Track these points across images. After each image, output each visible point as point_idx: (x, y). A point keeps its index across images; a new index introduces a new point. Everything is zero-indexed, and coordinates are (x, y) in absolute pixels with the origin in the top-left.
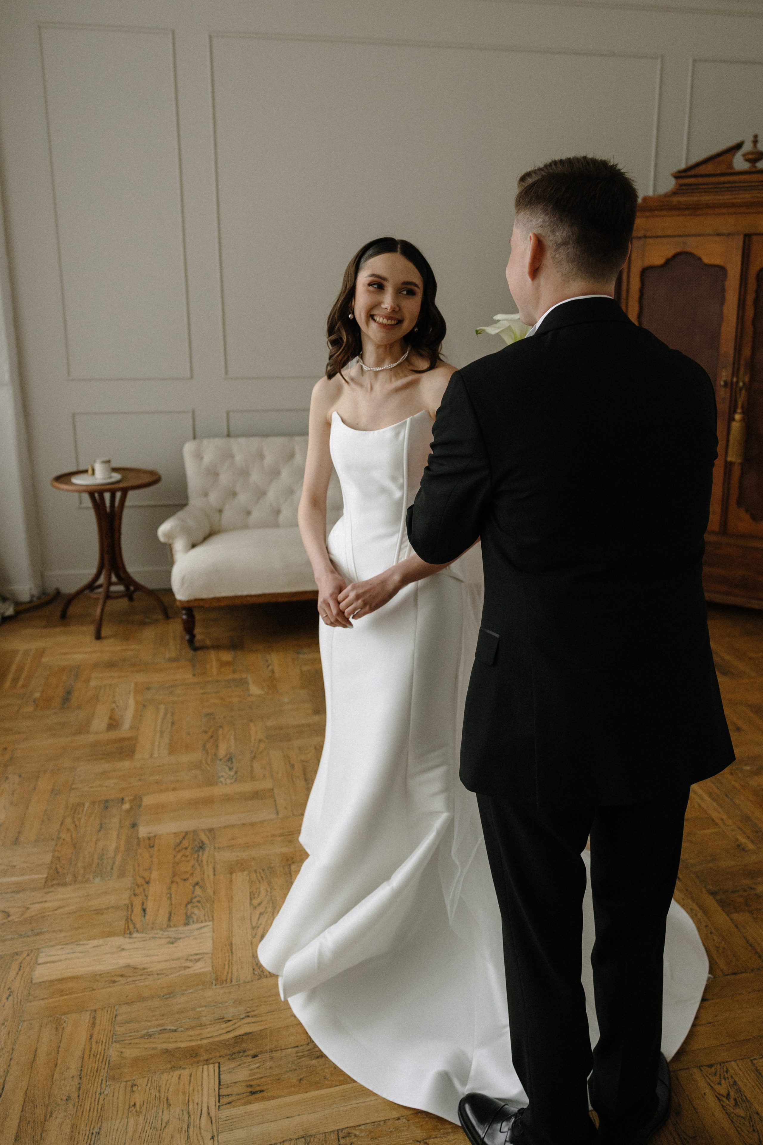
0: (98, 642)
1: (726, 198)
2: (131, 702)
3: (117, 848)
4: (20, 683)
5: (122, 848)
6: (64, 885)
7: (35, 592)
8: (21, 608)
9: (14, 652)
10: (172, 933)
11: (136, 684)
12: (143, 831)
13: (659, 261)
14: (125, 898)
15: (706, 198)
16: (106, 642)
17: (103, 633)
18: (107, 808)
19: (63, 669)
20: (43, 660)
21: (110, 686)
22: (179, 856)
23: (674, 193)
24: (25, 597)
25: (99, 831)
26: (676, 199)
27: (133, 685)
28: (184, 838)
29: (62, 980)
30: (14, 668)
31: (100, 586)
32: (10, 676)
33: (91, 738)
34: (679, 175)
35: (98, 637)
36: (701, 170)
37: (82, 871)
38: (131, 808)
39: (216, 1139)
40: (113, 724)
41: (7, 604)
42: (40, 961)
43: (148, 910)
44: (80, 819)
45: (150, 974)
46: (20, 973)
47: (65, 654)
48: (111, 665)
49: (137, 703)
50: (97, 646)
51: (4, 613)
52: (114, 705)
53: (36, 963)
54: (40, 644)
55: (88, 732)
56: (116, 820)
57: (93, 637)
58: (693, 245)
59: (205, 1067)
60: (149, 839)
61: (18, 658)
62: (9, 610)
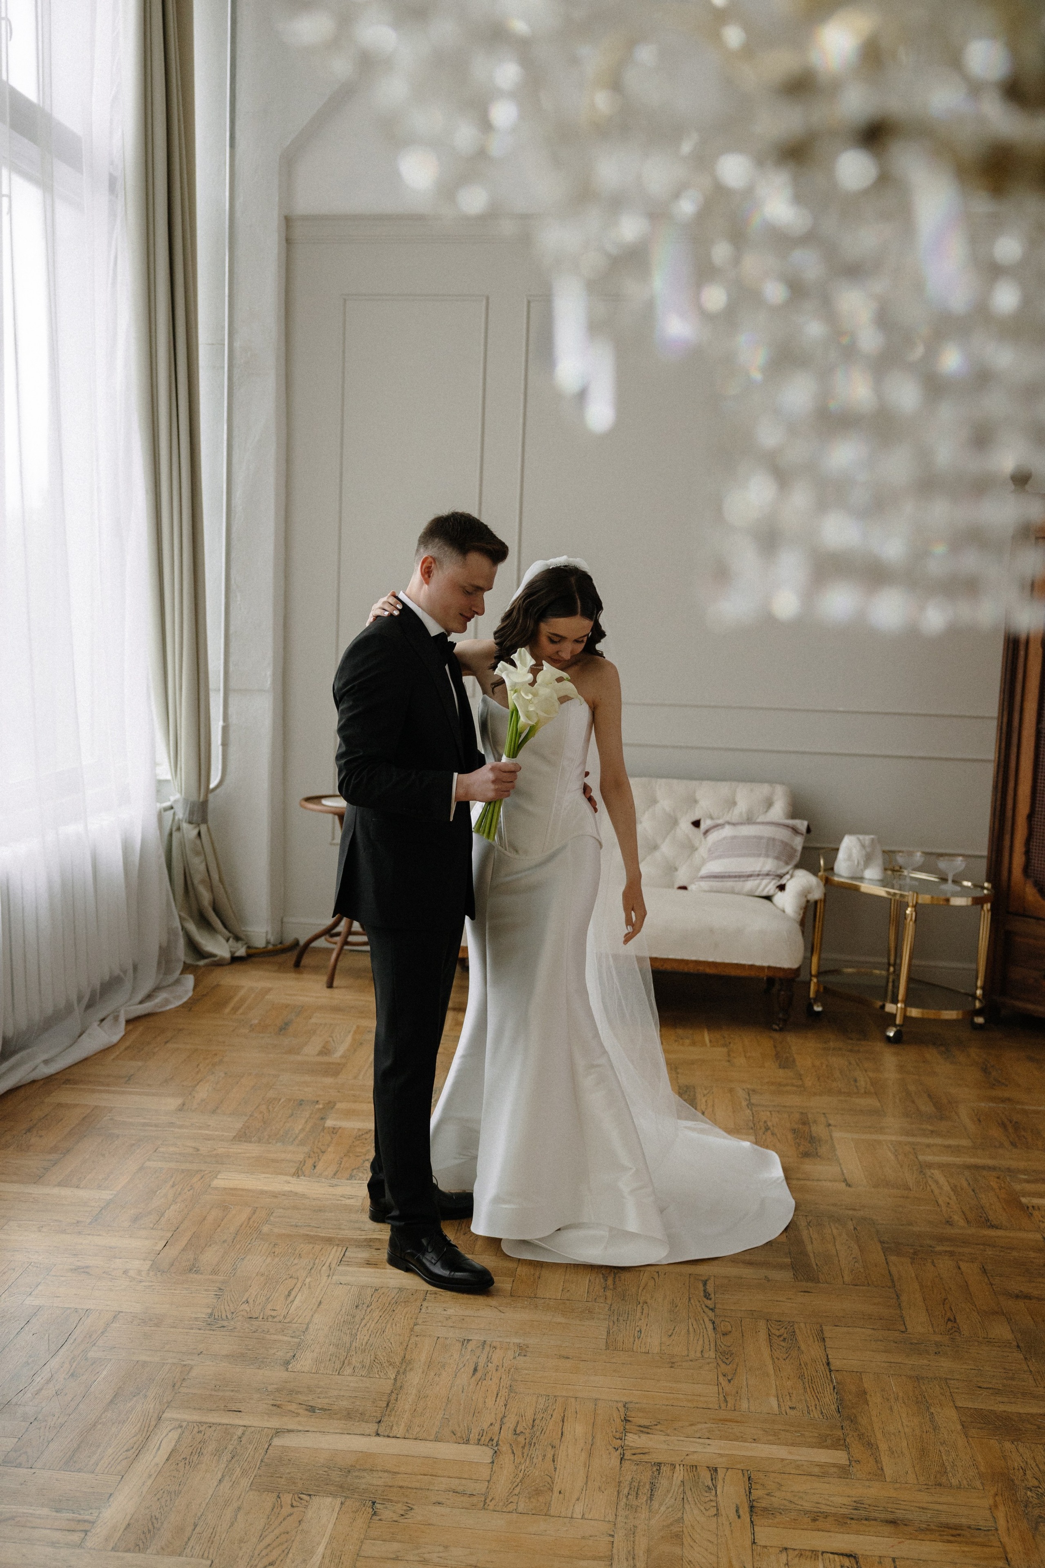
0: (329, 990)
2: (349, 1039)
3: (303, 1129)
4: (241, 1011)
5: (307, 1129)
6: (250, 1142)
7: (272, 939)
8: (253, 951)
9: (238, 988)
10: (334, 1181)
11: (358, 1027)
12: (329, 1123)
14: (301, 1157)
16: (336, 991)
17: (335, 984)
18: (301, 1104)
19: (287, 1006)
20: (267, 997)
21: (331, 1025)
22: (358, 1142)
24: (259, 942)
25: (290, 1117)
27: (355, 1027)
28: (367, 1133)
29: (235, 1189)
30: (236, 999)
31: (338, 934)
32: (232, 1005)
33: (299, 1058)
35: (330, 985)
37: (267, 1137)
38: (323, 1108)
39: (330, 1278)
40: (325, 1051)
41: (239, 944)
42: (219, 1177)
43: (317, 1167)
44: (274, 1108)
45: (308, 1198)
46: (202, 1180)
47: (291, 995)
48: (336, 1009)
49: (354, 1039)
50: (328, 992)
51: (234, 953)
52: (330, 1039)
53: (216, 1177)
54: (267, 984)
55: (298, 1054)
56: (307, 1114)
57: (325, 986)
59: (335, 1247)
60: (334, 1128)
61: (242, 993)
62: (241, 952)
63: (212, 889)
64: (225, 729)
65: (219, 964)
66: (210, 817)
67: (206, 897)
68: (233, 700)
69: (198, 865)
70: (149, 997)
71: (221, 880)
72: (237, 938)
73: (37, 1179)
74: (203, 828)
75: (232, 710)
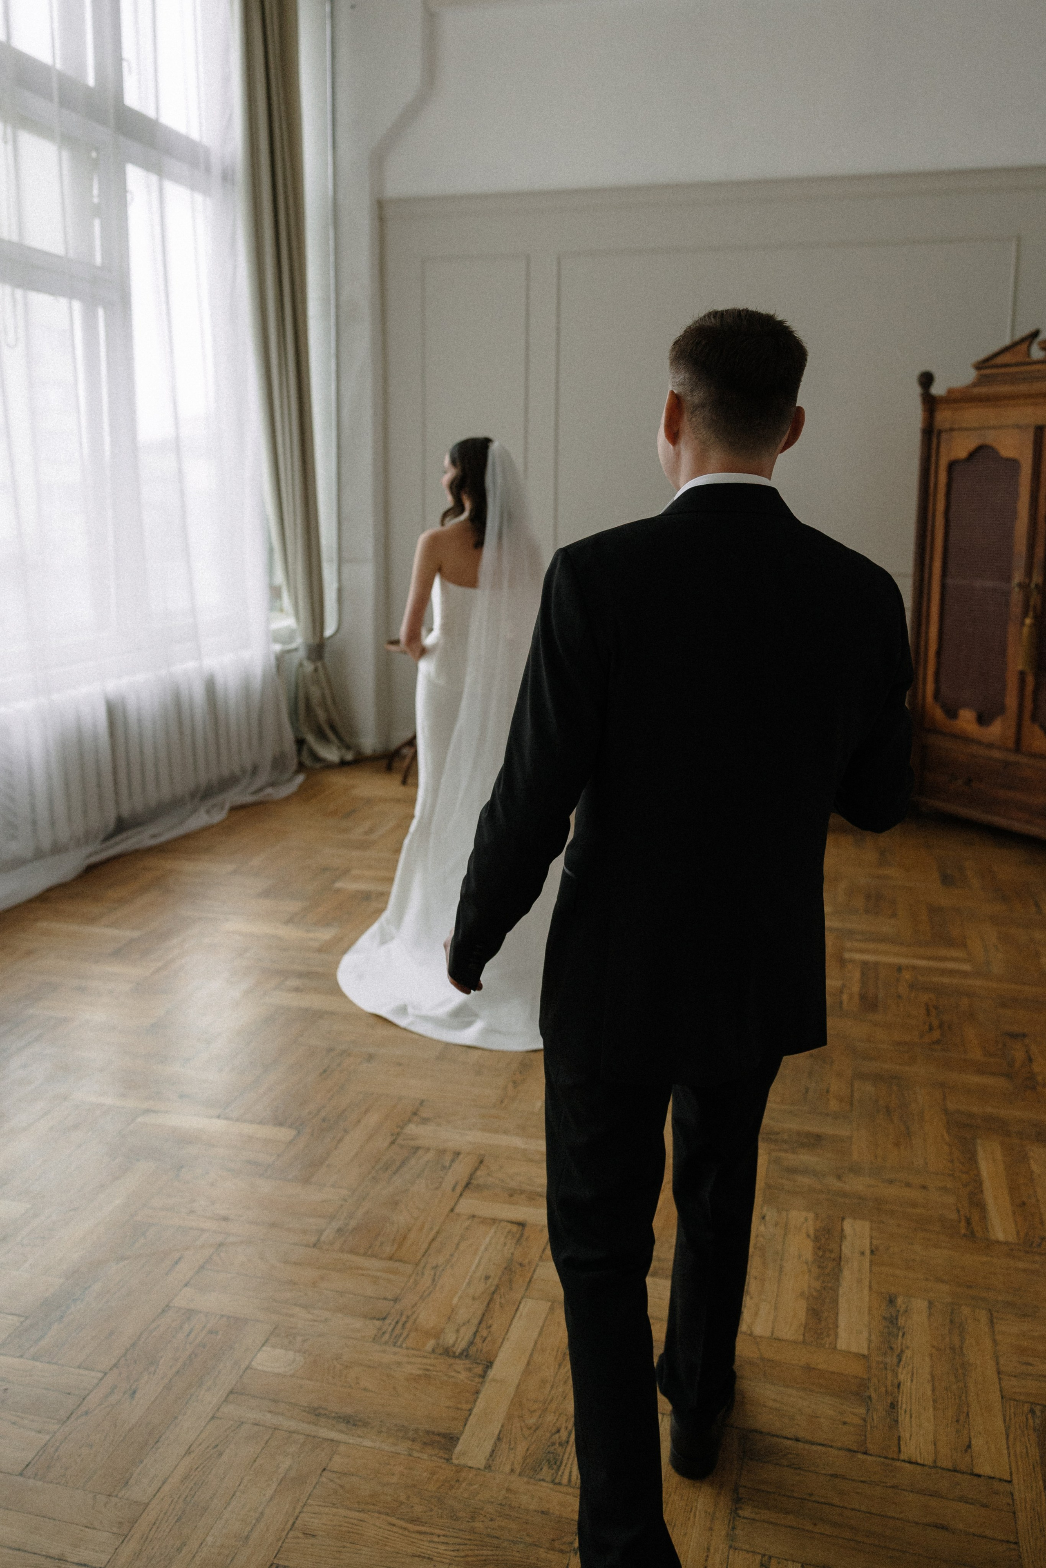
1: (1023, 388)
3: (314, 889)
5: (318, 889)
8: (360, 757)
12: (337, 885)
13: (962, 454)
14: (298, 910)
15: (1005, 389)
18: (324, 871)
20: (351, 791)
23: (975, 385)
24: (366, 750)
26: (976, 390)
30: (328, 792)
33: (347, 836)
34: (980, 366)
36: (999, 360)
38: (339, 874)
41: (349, 752)
43: (306, 918)
51: (344, 758)
55: (348, 833)
56: (324, 878)
58: (990, 438)
61: (334, 788)
62: (349, 757)
63: (327, 710)
64: (340, 591)
65: (329, 766)
66: (327, 655)
67: (321, 715)
68: (346, 570)
69: (315, 693)
70: (261, 789)
71: (334, 702)
72: (348, 747)
73: (92, 920)
74: (319, 664)
75: (345, 576)
